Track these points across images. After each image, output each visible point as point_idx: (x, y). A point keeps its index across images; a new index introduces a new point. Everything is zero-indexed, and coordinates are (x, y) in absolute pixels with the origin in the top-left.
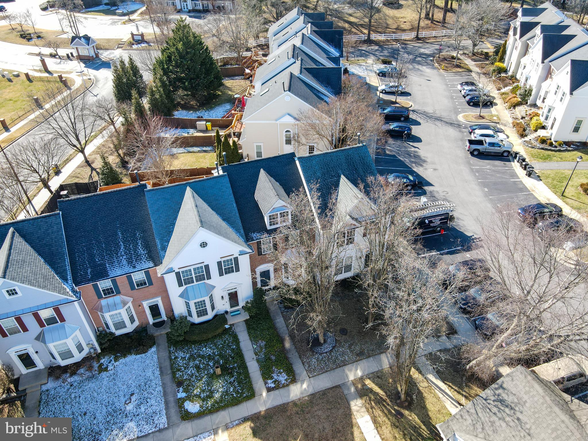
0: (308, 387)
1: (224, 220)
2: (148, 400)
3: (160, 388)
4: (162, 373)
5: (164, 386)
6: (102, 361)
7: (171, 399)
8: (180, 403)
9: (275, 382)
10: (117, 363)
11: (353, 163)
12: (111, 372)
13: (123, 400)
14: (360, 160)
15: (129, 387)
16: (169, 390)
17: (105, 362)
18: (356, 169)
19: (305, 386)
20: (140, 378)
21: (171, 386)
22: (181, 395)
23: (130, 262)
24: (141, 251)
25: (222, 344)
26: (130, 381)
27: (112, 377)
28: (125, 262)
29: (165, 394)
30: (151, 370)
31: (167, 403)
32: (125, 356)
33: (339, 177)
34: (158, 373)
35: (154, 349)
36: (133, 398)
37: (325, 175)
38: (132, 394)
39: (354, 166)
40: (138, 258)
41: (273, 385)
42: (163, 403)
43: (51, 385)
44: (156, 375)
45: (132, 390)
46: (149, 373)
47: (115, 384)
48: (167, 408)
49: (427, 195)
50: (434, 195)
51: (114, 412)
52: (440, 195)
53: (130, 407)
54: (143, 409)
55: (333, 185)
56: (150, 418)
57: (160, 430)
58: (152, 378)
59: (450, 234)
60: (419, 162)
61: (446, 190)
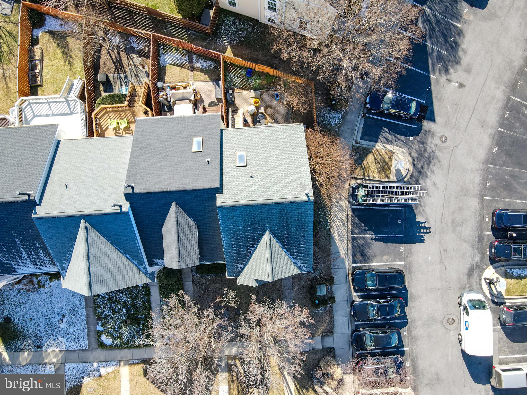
1: (124, 254)
2: (76, 324)
3: (84, 317)
4: (86, 305)
5: (87, 316)
6: (40, 278)
7: (92, 329)
8: (99, 334)
10: (52, 284)
11: (287, 219)
12: (48, 290)
13: (58, 319)
14: (298, 216)
15: (62, 308)
16: (91, 321)
17: (43, 279)
18: (288, 225)
20: (70, 303)
21: (93, 319)
22: (100, 328)
24: (44, 258)
25: (136, 294)
26: (63, 303)
27: (49, 295)
28: (30, 264)
29: (88, 324)
30: (78, 299)
31: (89, 331)
32: (58, 279)
33: (264, 231)
34: (84, 303)
36: (65, 320)
37: (247, 226)
38: (64, 316)
39: (287, 222)
42: (86, 330)
44: (82, 305)
45: (64, 312)
46: (77, 302)
47: (51, 302)
48: (89, 335)
49: (417, 138)
50: (425, 141)
51: (51, 326)
52: (433, 141)
53: (62, 326)
54: (71, 330)
55: (253, 238)
56: (76, 339)
57: (83, 350)
58: (79, 306)
59: (404, 211)
60: (449, 61)
61: (446, 135)
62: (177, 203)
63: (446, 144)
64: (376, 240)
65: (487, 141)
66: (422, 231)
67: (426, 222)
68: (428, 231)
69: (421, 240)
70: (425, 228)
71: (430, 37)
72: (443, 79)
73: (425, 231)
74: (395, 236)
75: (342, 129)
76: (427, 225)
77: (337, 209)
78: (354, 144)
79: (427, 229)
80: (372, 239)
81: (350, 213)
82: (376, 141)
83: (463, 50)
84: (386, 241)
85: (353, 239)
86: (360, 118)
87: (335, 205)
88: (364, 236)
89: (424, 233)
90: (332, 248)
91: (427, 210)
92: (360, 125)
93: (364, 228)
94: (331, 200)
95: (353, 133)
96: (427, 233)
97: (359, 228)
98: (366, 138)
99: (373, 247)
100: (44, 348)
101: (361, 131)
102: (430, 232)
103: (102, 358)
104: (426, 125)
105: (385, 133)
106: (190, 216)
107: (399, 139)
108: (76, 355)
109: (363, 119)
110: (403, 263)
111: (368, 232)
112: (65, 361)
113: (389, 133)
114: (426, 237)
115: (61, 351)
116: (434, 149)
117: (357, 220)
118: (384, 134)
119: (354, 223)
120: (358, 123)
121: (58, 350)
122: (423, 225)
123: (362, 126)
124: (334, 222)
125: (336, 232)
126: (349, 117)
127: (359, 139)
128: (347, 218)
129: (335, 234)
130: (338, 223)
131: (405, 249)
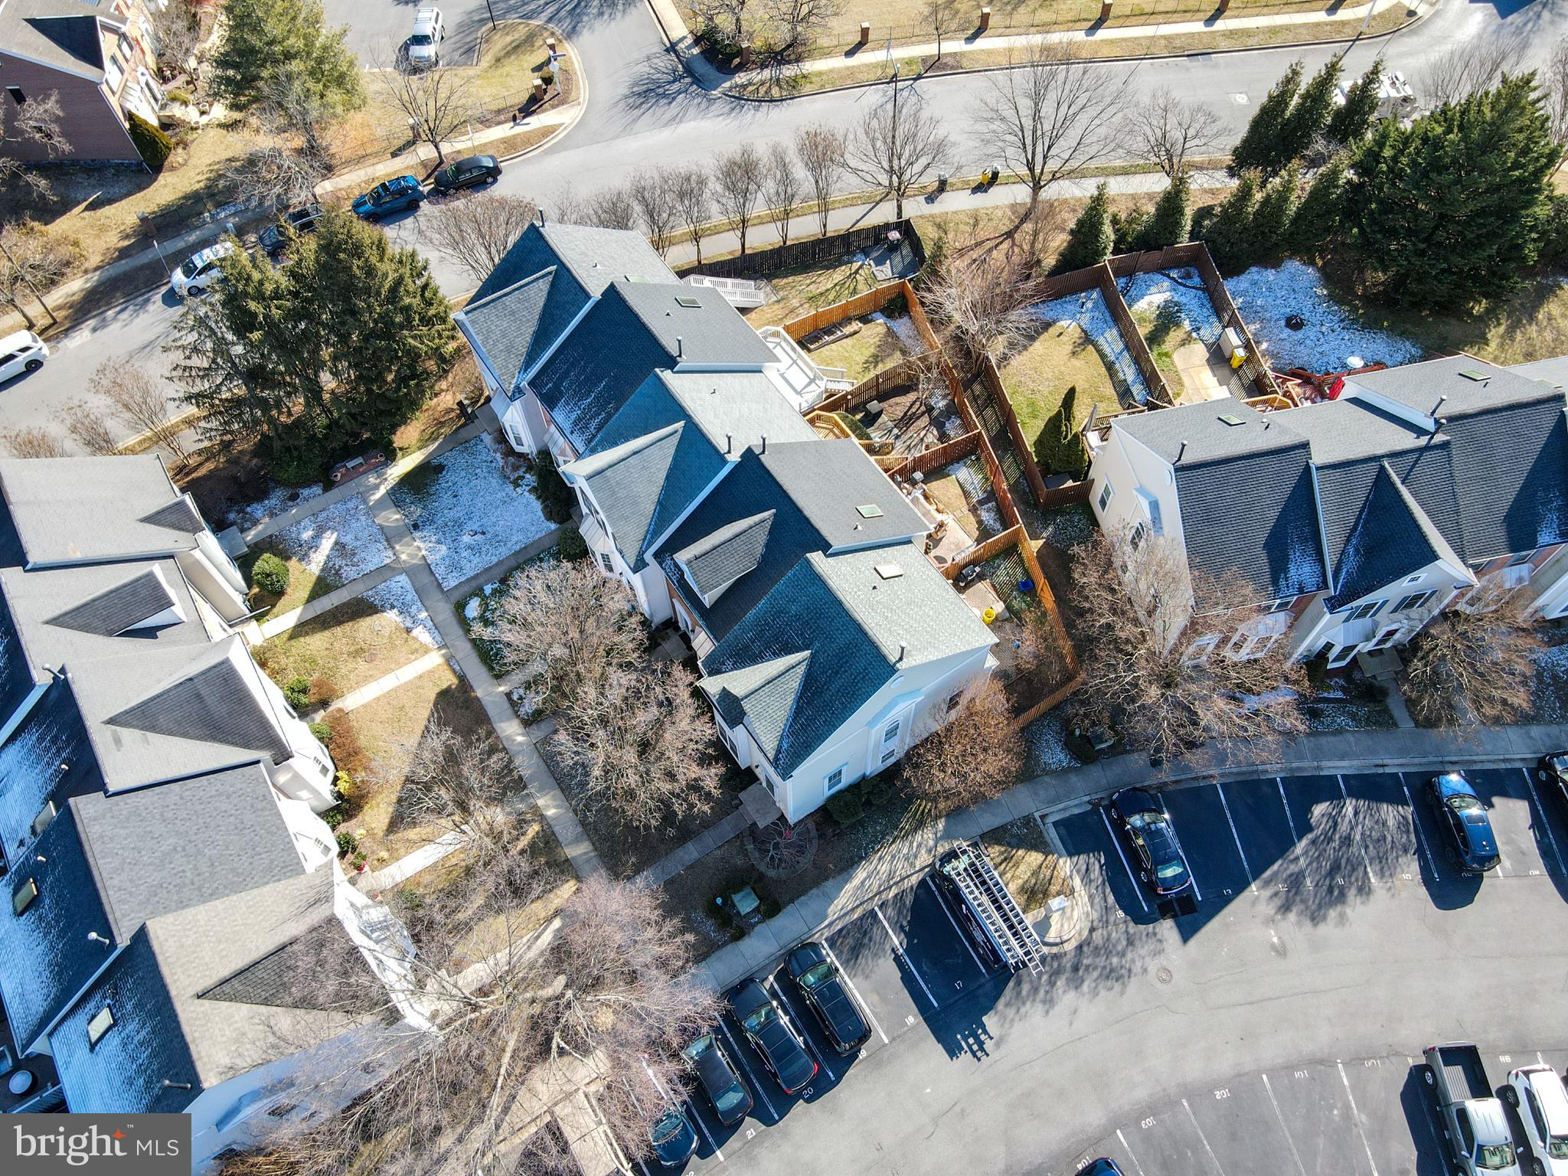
0: (520, 744)
1: (659, 502)
2: (478, 554)
3: (495, 560)
4: (517, 553)
5: (500, 563)
6: (528, 476)
7: (482, 580)
8: (478, 592)
9: (521, 698)
10: (527, 494)
11: (846, 662)
12: (515, 495)
13: (475, 527)
14: (859, 674)
15: (495, 524)
16: (494, 572)
17: (526, 480)
19: (520, 739)
20: (509, 531)
21: (499, 573)
22: (488, 589)
23: (575, 423)
24: (593, 425)
26: (502, 522)
27: (506, 499)
28: (573, 416)
29: (487, 570)
30: (521, 538)
31: (476, 577)
32: (538, 498)
33: (806, 647)
34: (518, 548)
35: (553, 526)
36: (478, 537)
37: (799, 619)
38: (483, 533)
39: (841, 667)
40: (583, 430)
41: (515, 697)
42: (476, 573)
43: (487, 439)
44: (514, 547)
45: (490, 530)
46: (515, 539)
47: (497, 507)
48: (468, 580)
49: (1131, 924)
50: (1137, 943)
51: (459, 525)
52: (1148, 959)
53: (466, 539)
54: (464, 554)
55: (787, 643)
56: (455, 567)
57: (439, 585)
58: (509, 545)
59: (982, 980)
60: (1302, 901)
61: (1176, 976)
62: (775, 515)
63: (1159, 985)
64: (897, 959)
65: (1226, 1063)
66: (971, 1041)
67: (991, 1038)
68: (979, 1054)
69: (953, 1051)
70: (981, 1044)
71: (1314, 842)
72: (1267, 909)
73: (975, 1047)
74: (927, 991)
75: (1047, 779)
76: (989, 1045)
77: (905, 851)
78: (1037, 815)
79: (982, 1049)
80: (893, 950)
81: (914, 880)
82: (1070, 855)
83: (1342, 916)
84: (907, 979)
85: (872, 914)
86: (1087, 798)
87: (911, 843)
88: (890, 932)
89: (970, 1046)
90: (830, 883)
91: (1018, 1028)
92: (1075, 805)
93: (905, 923)
94: (915, 830)
95: (1052, 802)
96: (974, 1054)
97: (899, 912)
98: (1063, 832)
99: (881, 961)
100: (417, 534)
101: (1067, 814)
102: (979, 1059)
103: (438, 619)
104: (1167, 928)
105: (1096, 863)
106: (767, 546)
107: (1104, 893)
108: (426, 579)
109: (1089, 807)
110: (886, 1041)
111: (902, 936)
112: (410, 572)
113: (1101, 867)
114: (965, 1057)
115: (423, 557)
116: (1134, 970)
117: (909, 900)
118: (1092, 860)
119: (899, 898)
120: (1076, 802)
121: (424, 552)
122: (983, 1037)
123: (1076, 811)
124: (880, 859)
125: (865, 875)
126: (1074, 778)
127: (1051, 819)
128: (903, 879)
129: (860, 874)
130: (884, 868)
131: (913, 1028)
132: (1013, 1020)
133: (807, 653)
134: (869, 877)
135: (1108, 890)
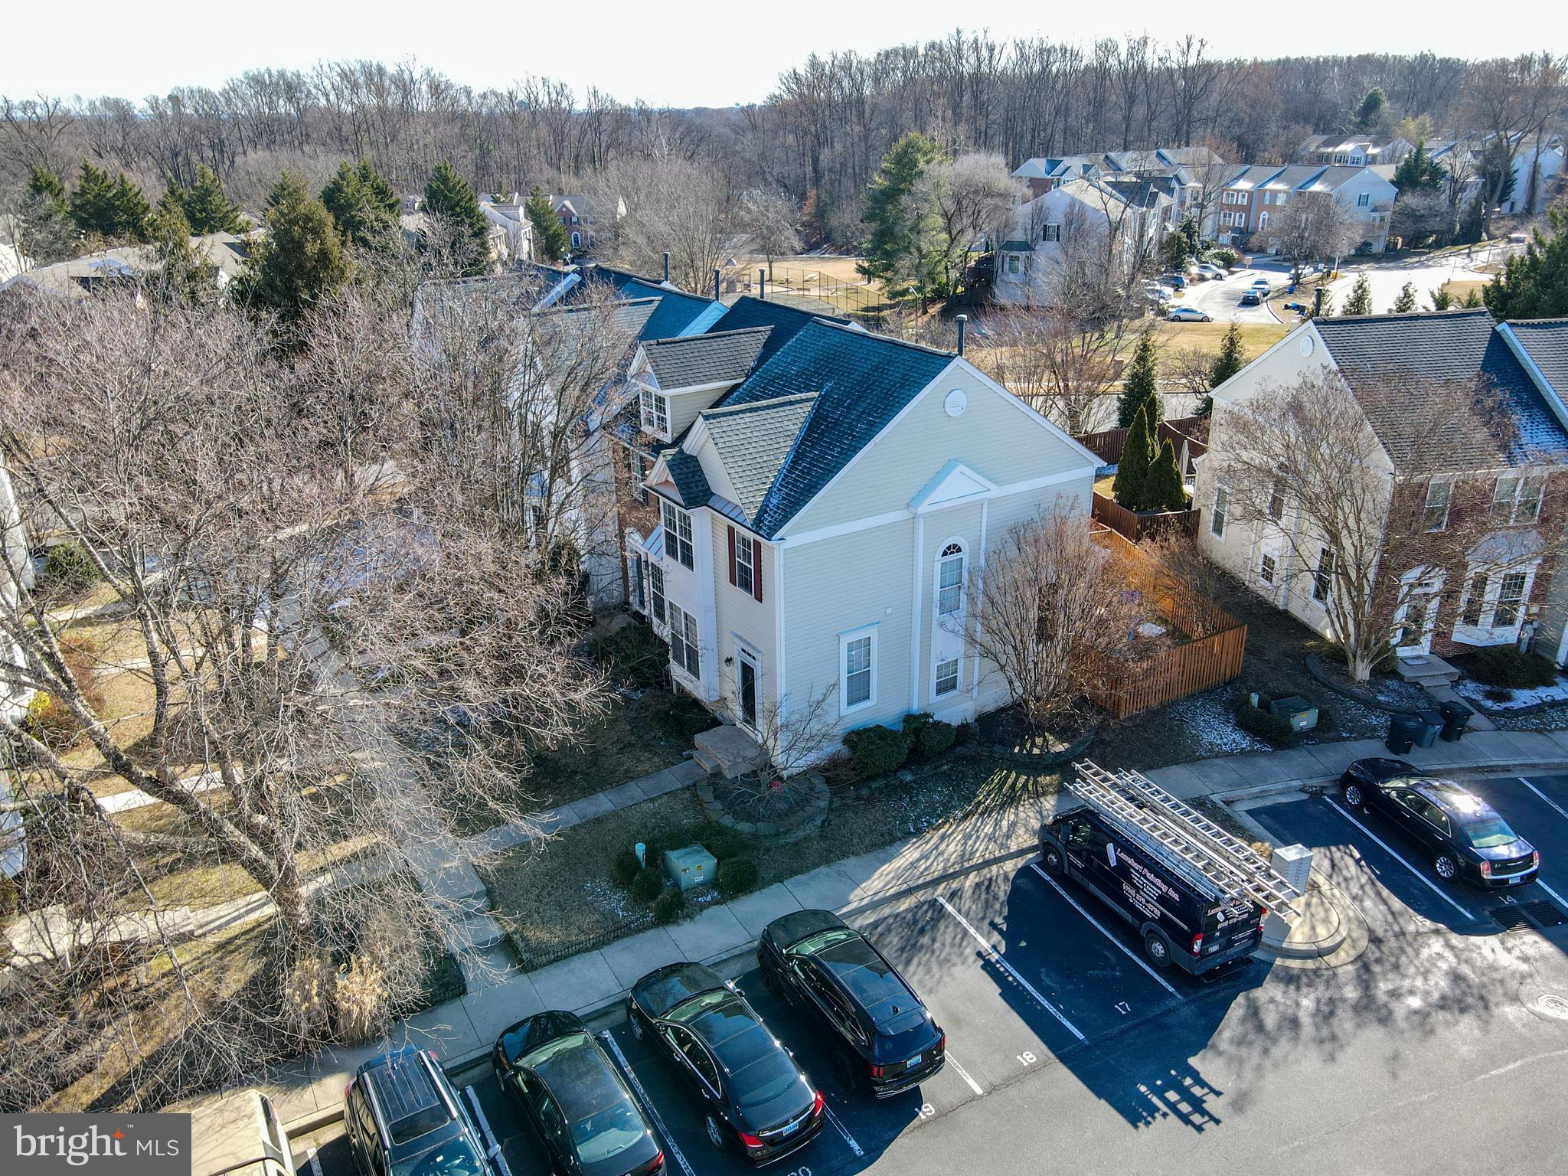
11: (874, 382)
37: (801, 375)
59: (1169, 1001)
62: (773, 328)
64: (988, 967)
66: (1172, 1096)
67: (1218, 1093)
68: (1197, 1119)
69: (1135, 1112)
70: (1196, 1103)
73: (1185, 1108)
74: (1059, 1016)
75: (1219, 761)
76: (1214, 1105)
77: (988, 829)
78: (1216, 798)
79: (1200, 1111)
80: (979, 954)
81: (1010, 867)
82: (1293, 843)
84: (1012, 995)
85: (935, 906)
86: (1297, 783)
87: (997, 823)
88: (971, 931)
89: (1172, 1106)
90: (850, 864)
92: (1279, 792)
93: (998, 920)
94: (1002, 806)
95: (1237, 787)
96: (1184, 1118)
97: (987, 907)
98: (1269, 821)
99: (958, 970)
101: (1269, 802)
102: (1199, 1128)
104: (1529, 942)
105: (1346, 858)
107: (1379, 894)
109: (1304, 797)
110: (980, 1092)
111: (996, 937)
113: (1358, 862)
114: (1167, 1124)
117: (1003, 892)
118: (1337, 854)
119: (985, 888)
120: (1281, 787)
123: (1284, 800)
124: (943, 838)
125: (916, 855)
126: (1264, 763)
127: (1241, 807)
128: (987, 863)
129: (910, 853)
130: (952, 849)
131: (1034, 1069)
132: (1259, 1068)
133: (816, 394)
134: (925, 857)
135: (1385, 892)
